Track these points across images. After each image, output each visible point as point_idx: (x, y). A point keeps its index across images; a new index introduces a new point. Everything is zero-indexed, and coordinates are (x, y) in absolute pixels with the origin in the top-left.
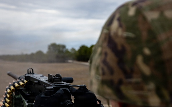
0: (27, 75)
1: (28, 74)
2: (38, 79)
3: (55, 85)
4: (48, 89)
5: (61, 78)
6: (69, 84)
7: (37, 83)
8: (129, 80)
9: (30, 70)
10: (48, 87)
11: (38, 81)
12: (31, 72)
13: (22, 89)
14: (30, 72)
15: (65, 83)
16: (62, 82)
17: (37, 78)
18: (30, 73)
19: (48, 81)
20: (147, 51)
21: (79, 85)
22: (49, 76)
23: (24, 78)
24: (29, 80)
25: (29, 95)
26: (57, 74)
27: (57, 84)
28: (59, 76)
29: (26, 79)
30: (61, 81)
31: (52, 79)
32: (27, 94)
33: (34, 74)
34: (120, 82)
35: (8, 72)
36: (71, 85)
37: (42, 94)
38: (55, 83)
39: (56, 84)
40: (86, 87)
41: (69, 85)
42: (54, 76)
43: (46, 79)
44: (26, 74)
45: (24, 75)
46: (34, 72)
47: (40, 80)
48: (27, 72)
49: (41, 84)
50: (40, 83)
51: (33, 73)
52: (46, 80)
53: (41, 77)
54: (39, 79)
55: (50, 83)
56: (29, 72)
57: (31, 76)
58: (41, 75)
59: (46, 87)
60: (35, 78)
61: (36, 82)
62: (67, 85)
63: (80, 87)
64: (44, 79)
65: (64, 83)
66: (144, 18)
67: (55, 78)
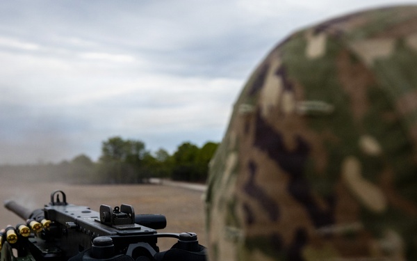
0: (50, 208)
1: (53, 204)
2: (76, 217)
3: (118, 234)
4: (98, 243)
5: (133, 214)
6: (152, 230)
7: (72, 227)
8: (326, 230)
9: (58, 196)
10: (99, 239)
11: (76, 221)
12: (61, 200)
13: (36, 242)
14: (58, 200)
15: (144, 229)
16: (137, 226)
17: (73, 216)
18: (58, 203)
19: (101, 222)
20: (370, 146)
21: (178, 235)
22: (103, 209)
23: (43, 215)
24: (55, 221)
25: (51, 255)
26: (122, 206)
27: (123, 229)
28: (127, 210)
29: (46, 218)
30: (133, 223)
31: (109, 218)
32: (45, 254)
33: (67, 206)
35: (7, 201)
36: (158, 234)
37: (83, 255)
38: (117, 227)
39: (120, 229)
40: (195, 238)
41: (152, 233)
42: (116, 210)
43: (96, 219)
44: (46, 206)
45: (43, 208)
46: (67, 201)
47: (79, 219)
48: (50, 201)
49: (81, 231)
50: (80, 227)
51: (65, 203)
52: (96, 221)
53: (83, 212)
54: (79, 217)
55: (105, 227)
56: (55, 201)
57: (59, 209)
58: (85, 209)
59: (95, 237)
60: (68, 214)
61: (71, 224)
62: (147, 233)
63: (181, 237)
64: (91, 218)
65: (139, 229)
66: (354, 59)
67: (117, 214)
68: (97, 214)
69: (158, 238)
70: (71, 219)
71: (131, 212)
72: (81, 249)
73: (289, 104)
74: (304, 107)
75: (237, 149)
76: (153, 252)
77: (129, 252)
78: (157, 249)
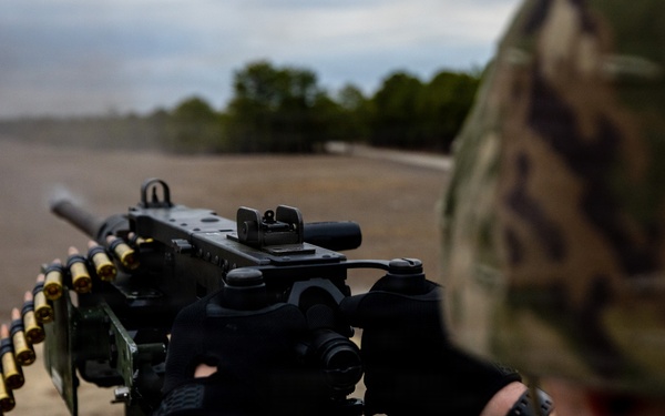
0: (139, 213)
1: (146, 206)
2: (190, 231)
3: (272, 263)
5: (300, 225)
6: (337, 254)
7: (185, 251)
9: (154, 189)
10: (236, 272)
11: (191, 239)
12: (161, 197)
14: (155, 197)
15: (321, 253)
16: (307, 246)
17: (186, 229)
18: (156, 204)
19: (240, 241)
21: (387, 263)
22: (244, 215)
25: (142, 303)
26: (279, 209)
27: (283, 254)
28: (289, 216)
30: (299, 241)
31: (254, 231)
32: (133, 300)
33: (173, 210)
34: (601, 294)
36: (348, 261)
38: (272, 250)
39: (275, 254)
41: (338, 260)
42: (268, 217)
43: (230, 234)
44: (134, 210)
45: (127, 212)
47: (198, 234)
49: (202, 257)
50: (198, 247)
51: (168, 204)
52: (229, 237)
53: (204, 221)
54: (197, 230)
55: (249, 249)
56: (150, 199)
57: (158, 215)
58: (207, 214)
59: (230, 268)
60: (176, 224)
61: (182, 243)
62: (327, 260)
63: (392, 268)
64: (220, 232)
65: (313, 252)
67: (269, 226)
68: (232, 225)
69: (349, 270)
70: (181, 234)
71: (296, 221)
72: (202, 291)
73: (588, 58)
74: (613, 66)
75: (499, 129)
76: (338, 296)
77: (294, 298)
78: (346, 291)
